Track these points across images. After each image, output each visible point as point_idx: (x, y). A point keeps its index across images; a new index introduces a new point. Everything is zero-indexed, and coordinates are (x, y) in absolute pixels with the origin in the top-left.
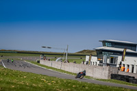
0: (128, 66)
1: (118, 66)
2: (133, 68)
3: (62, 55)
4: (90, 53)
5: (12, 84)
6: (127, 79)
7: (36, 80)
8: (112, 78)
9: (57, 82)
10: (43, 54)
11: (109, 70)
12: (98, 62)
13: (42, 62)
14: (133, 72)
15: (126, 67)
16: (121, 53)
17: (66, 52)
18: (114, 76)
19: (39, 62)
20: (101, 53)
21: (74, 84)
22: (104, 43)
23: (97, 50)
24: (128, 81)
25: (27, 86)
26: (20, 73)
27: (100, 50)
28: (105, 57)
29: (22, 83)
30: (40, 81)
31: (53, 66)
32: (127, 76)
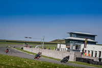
0: (89, 51)
1: (81, 51)
2: (92, 53)
3: (40, 43)
4: (61, 42)
5: (2, 65)
6: (88, 61)
7: (20, 62)
8: (77, 61)
9: (36, 64)
10: (26, 43)
11: (75, 55)
12: (67, 49)
13: (25, 49)
14: (92, 56)
15: (87, 52)
16: (83, 42)
17: (43, 41)
18: (78, 59)
19: (22, 48)
20: (69, 42)
21: (48, 65)
22: (71, 34)
23: (66, 40)
24: (89, 63)
25: (13, 66)
26: (8, 57)
27: (68, 39)
28: (71, 45)
29: (9, 64)
30: (23, 63)
31: (33, 52)
32: (88, 59)
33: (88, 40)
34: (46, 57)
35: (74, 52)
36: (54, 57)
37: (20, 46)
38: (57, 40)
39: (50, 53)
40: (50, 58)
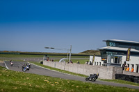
0: (133, 65)
2: (138, 68)
3: (65, 55)
4: (94, 53)
5: (15, 85)
6: (132, 79)
7: (39, 81)
8: (116, 78)
9: (60, 83)
10: (46, 55)
11: (113, 70)
12: (102, 63)
13: (45, 63)
14: (137, 71)
15: (130, 66)
16: (125, 53)
17: (69, 52)
18: (118, 76)
19: (42, 63)
20: (105, 53)
21: (78, 85)
22: (108, 42)
23: (101, 50)
24: (133, 81)
25: (29, 87)
26: (23, 74)
27: (104, 49)
28: (109, 57)
29: (25, 84)
30: (43, 82)
31: (56, 67)
32: (132, 76)
33: (132, 50)
34: (75, 74)
35: (112, 67)
36: (85, 74)
37: (39, 59)
38: (88, 51)
39: (79, 69)
40: (80, 75)
